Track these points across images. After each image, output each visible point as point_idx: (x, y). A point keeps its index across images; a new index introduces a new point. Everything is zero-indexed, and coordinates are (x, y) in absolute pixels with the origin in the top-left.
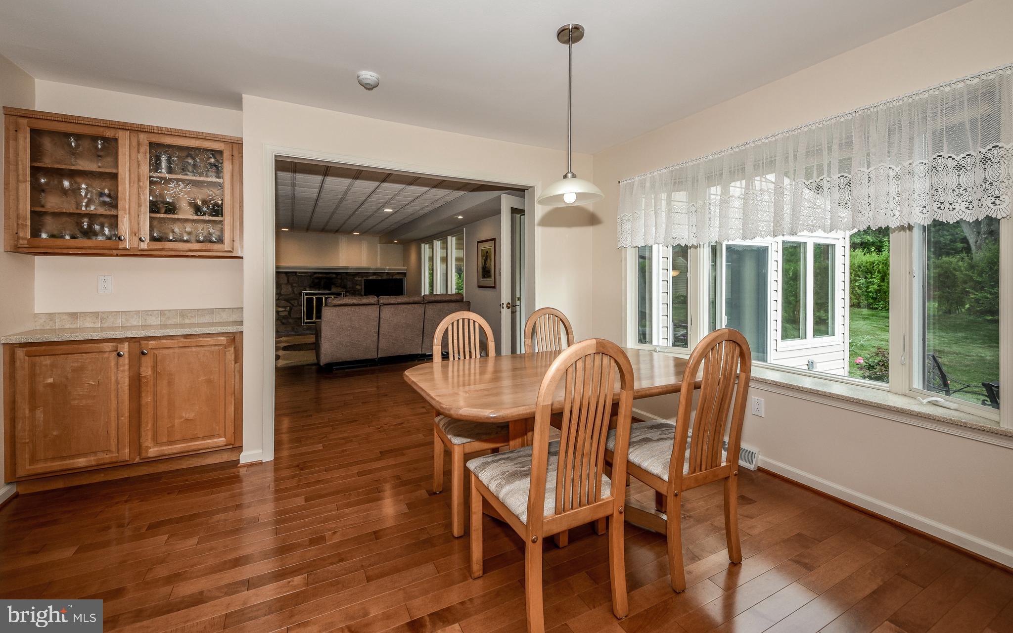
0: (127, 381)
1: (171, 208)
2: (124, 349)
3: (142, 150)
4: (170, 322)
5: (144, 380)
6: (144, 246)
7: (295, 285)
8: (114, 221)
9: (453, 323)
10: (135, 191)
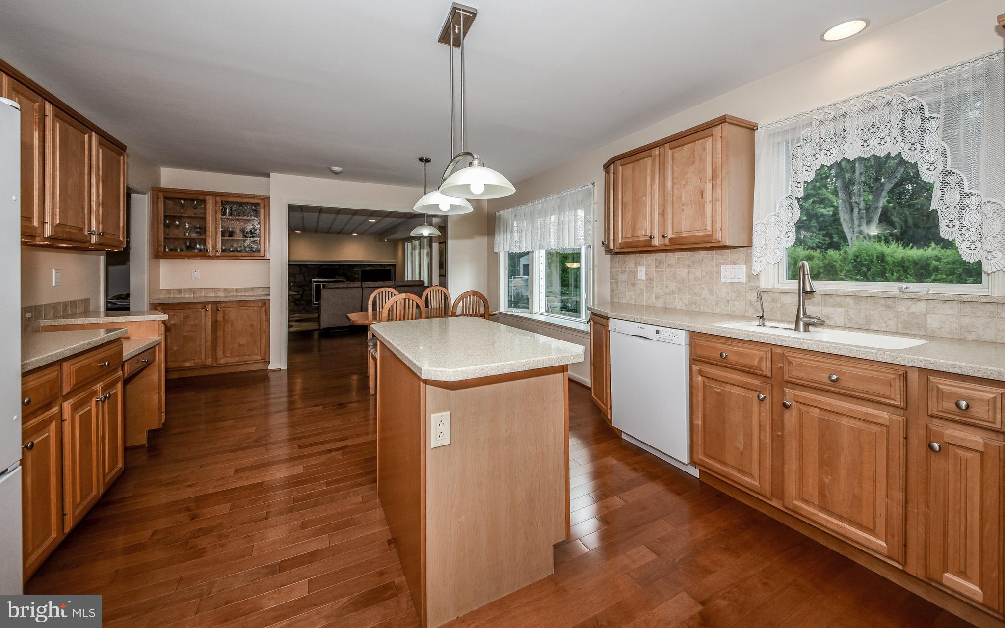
0: (210, 323)
1: (231, 234)
2: (209, 307)
3: (218, 205)
4: (230, 295)
5: (219, 324)
6: (218, 254)
7: (306, 274)
8: (203, 242)
9: (379, 294)
10: (214, 226)
